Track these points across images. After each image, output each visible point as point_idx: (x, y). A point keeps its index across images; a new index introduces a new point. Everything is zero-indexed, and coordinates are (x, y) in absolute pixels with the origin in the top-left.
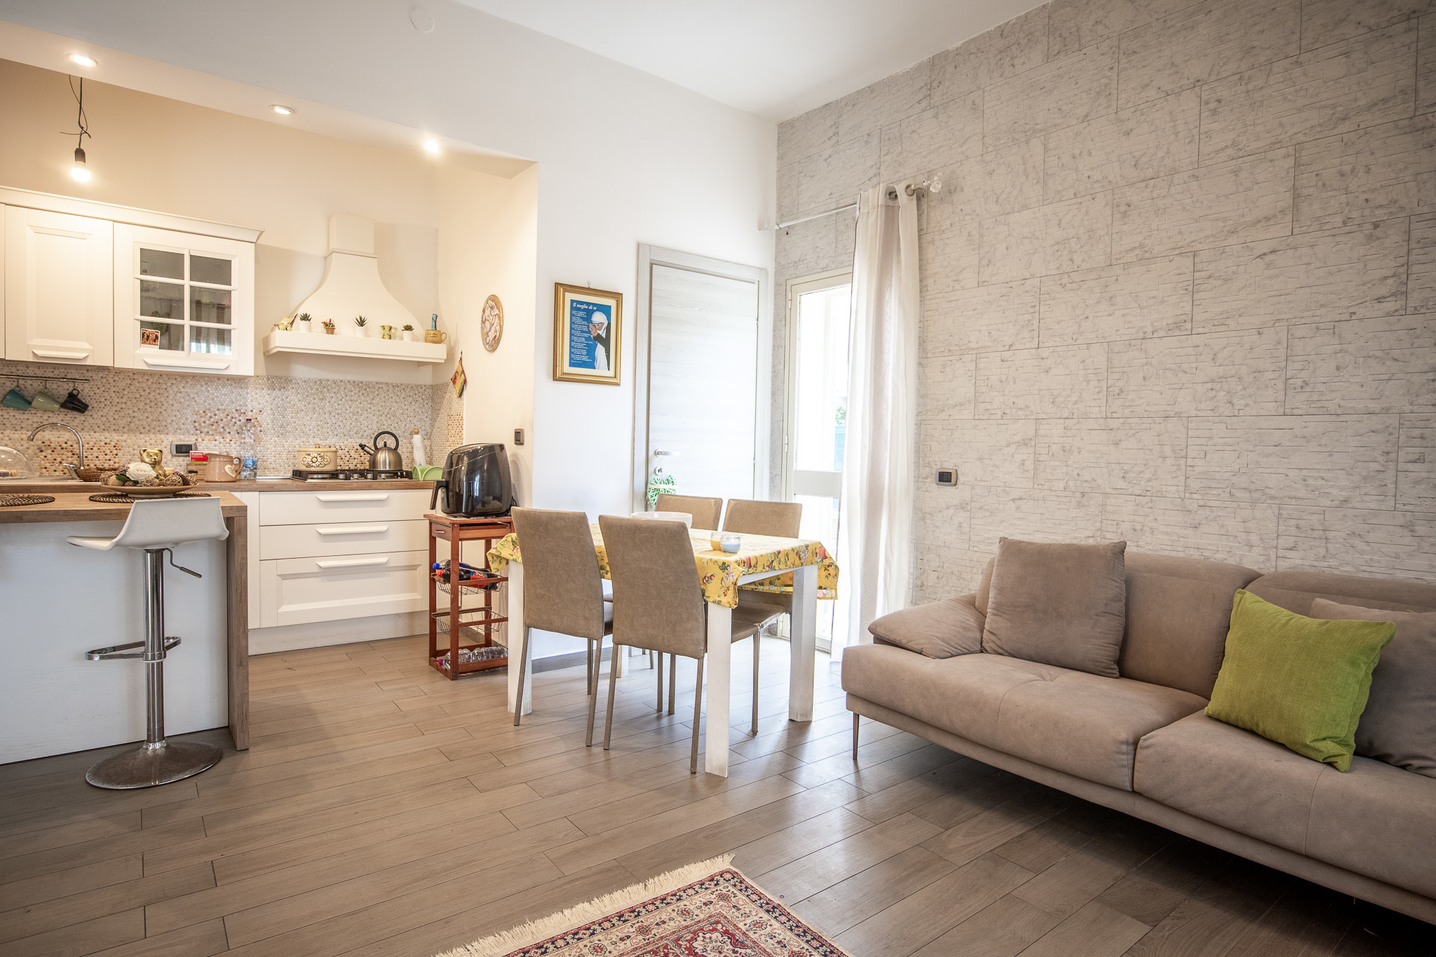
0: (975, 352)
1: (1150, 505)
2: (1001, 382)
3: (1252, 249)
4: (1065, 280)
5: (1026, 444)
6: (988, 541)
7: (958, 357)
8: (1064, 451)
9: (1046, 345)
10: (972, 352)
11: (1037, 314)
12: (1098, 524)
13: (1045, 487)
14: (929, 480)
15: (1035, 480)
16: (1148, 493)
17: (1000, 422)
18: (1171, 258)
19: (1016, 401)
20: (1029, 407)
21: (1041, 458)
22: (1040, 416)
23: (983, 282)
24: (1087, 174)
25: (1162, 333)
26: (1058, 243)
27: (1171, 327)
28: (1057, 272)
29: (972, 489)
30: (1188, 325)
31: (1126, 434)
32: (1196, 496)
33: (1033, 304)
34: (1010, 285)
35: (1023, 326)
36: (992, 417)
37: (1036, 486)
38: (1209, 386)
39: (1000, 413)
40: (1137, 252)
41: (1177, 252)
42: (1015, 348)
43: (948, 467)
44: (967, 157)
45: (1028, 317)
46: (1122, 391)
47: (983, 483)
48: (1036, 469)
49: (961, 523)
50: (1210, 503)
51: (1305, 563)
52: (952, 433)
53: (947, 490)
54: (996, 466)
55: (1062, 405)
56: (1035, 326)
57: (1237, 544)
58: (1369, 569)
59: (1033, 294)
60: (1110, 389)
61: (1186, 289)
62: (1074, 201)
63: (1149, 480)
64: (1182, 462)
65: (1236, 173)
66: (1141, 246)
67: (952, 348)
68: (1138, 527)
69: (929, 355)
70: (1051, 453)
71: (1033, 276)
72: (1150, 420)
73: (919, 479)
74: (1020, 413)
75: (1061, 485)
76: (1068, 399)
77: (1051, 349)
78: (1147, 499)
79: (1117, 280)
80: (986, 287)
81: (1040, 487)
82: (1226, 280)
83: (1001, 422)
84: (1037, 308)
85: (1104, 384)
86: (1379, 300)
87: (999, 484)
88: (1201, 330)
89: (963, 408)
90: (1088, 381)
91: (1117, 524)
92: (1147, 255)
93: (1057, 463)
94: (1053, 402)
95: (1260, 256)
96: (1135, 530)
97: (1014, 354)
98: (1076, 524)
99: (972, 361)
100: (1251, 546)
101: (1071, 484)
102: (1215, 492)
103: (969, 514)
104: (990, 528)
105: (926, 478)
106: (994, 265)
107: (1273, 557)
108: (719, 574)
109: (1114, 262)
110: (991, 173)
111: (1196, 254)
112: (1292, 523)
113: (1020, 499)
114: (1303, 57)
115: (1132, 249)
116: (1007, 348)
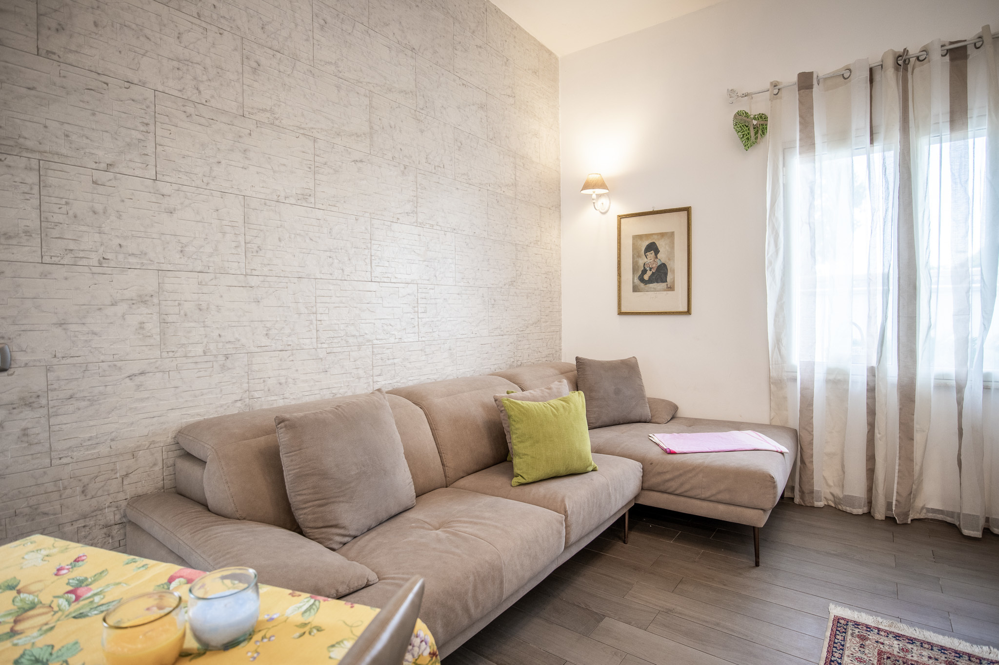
0: (37, 156)
1: (291, 358)
2: (95, 213)
3: (350, 153)
4: (190, 109)
5: (145, 302)
6: (90, 443)
8: (200, 310)
9: (167, 179)
10: (29, 155)
11: (151, 136)
12: (245, 386)
13: (177, 355)
15: (162, 347)
16: (289, 348)
17: (95, 270)
18: (297, 135)
19: (123, 243)
20: (146, 254)
21: (170, 319)
22: (164, 267)
23: (48, 52)
25: (293, 201)
27: (300, 197)
28: (179, 94)
29: (48, 370)
30: (312, 200)
31: (267, 292)
32: (325, 346)
33: (146, 121)
34: (104, 78)
35: (129, 145)
36: (84, 262)
37: (165, 355)
38: (329, 254)
39: (95, 257)
40: (268, 115)
41: (302, 131)
42: (117, 170)
45: (136, 135)
46: (260, 248)
47: (69, 361)
48: (163, 333)
49: (25, 429)
50: (335, 350)
51: (386, 382)
54: (95, 334)
55: (194, 256)
56: (150, 150)
57: (352, 379)
58: (412, 378)
59: (144, 107)
60: (249, 245)
61: (310, 168)
62: (197, 22)
63: (289, 335)
64: (313, 317)
65: (339, 88)
68: (283, 380)
70: (182, 312)
71: (143, 84)
72: (286, 280)
74: (132, 260)
75: (199, 350)
76: (201, 250)
77: (175, 187)
78: (289, 353)
79: (250, 134)
80: (55, 63)
81: (171, 354)
82: (336, 171)
83: (99, 270)
84: (151, 128)
85: (241, 239)
86: (407, 214)
87: (102, 358)
88: (321, 206)
89: (14, 242)
90: (224, 233)
91: (264, 381)
92: (277, 122)
93: (193, 325)
94: (181, 251)
95: (355, 161)
96: (280, 384)
97: (115, 179)
98: (221, 391)
99: (28, 169)
100: (359, 378)
101: (212, 346)
102: (336, 341)
103: (44, 411)
104: (91, 423)
106: (71, 36)
107: (371, 383)
109: (246, 114)
111: (315, 140)
112: (379, 356)
113: (142, 373)
114: (371, 32)
115: (264, 110)
116: (103, 166)
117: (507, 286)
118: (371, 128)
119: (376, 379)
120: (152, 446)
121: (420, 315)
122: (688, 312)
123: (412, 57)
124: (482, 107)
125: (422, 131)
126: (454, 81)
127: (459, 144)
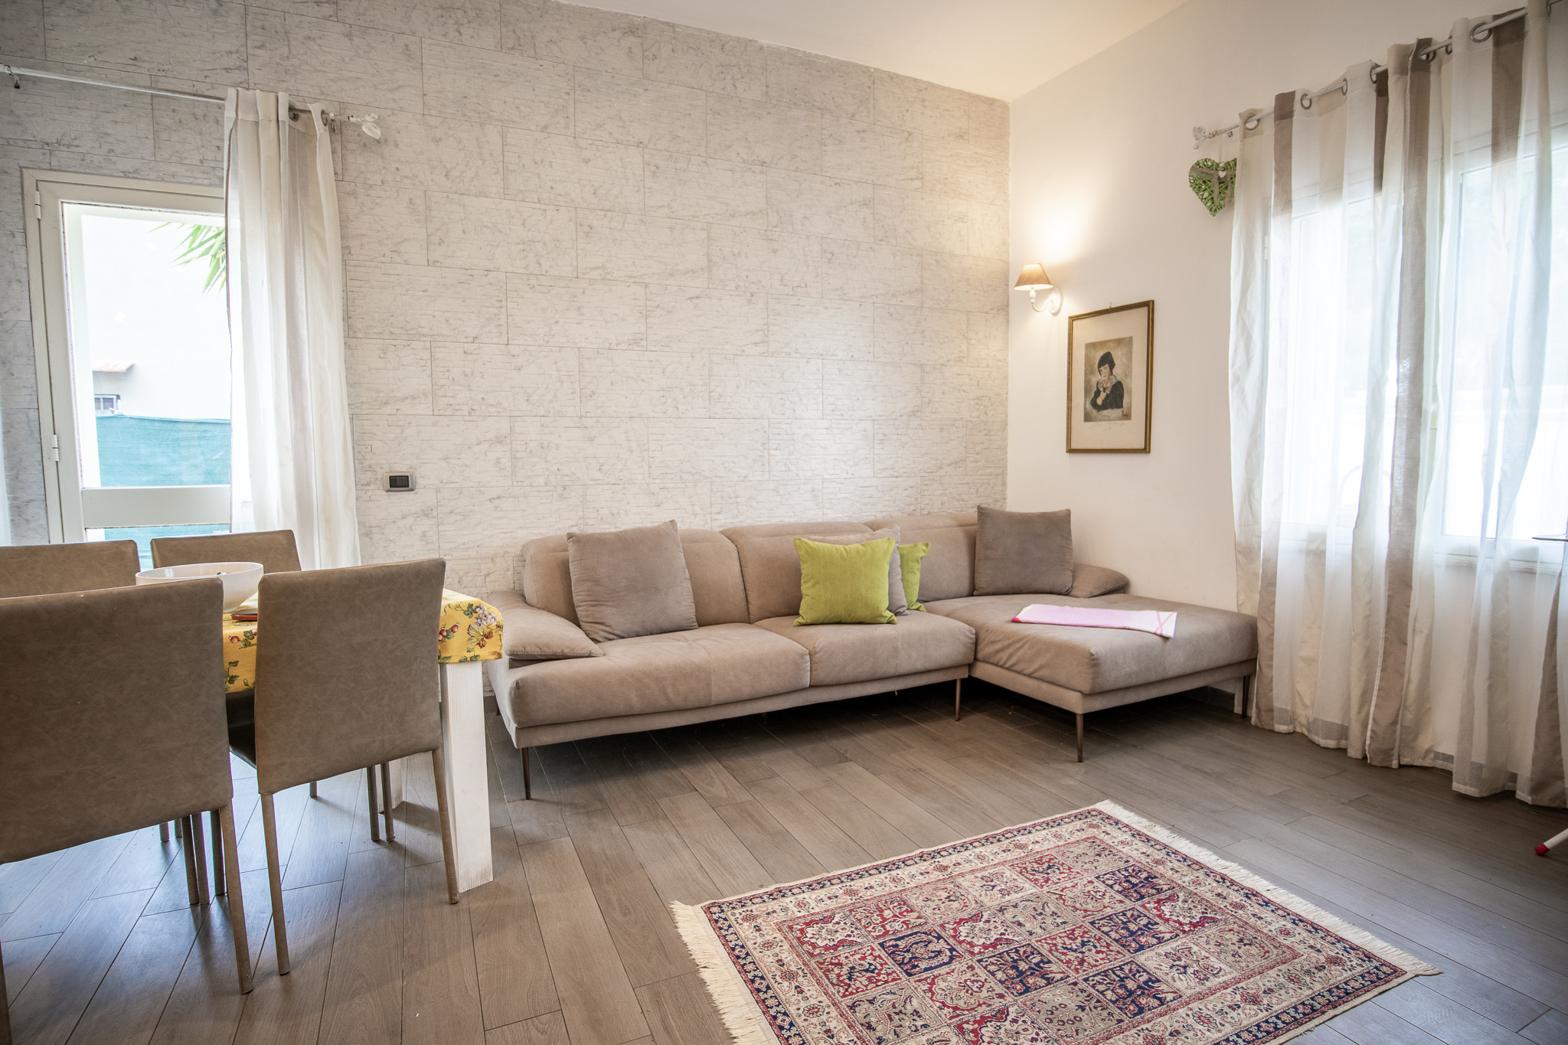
0: (429, 339)
1: (623, 491)
2: (466, 375)
3: (685, 291)
4: (533, 281)
5: (500, 442)
6: (463, 547)
7: (405, 343)
8: (542, 447)
9: (516, 342)
10: (425, 339)
11: (504, 310)
12: (580, 513)
13: (525, 484)
14: (372, 487)
15: (514, 477)
16: (621, 482)
17: (466, 418)
18: (628, 284)
19: (485, 397)
20: (501, 404)
21: (519, 455)
22: (514, 413)
23: (434, 262)
24: (550, 184)
25: (624, 346)
26: (524, 243)
27: (631, 342)
28: (524, 271)
29: (437, 492)
30: (644, 343)
31: (600, 432)
32: (657, 481)
33: (500, 299)
34: (470, 272)
35: (488, 320)
36: (459, 413)
37: (515, 483)
38: (661, 393)
39: (466, 409)
40: (600, 271)
41: (633, 280)
42: (480, 341)
43: (400, 470)
44: (402, 109)
45: (493, 311)
46: (593, 393)
47: (451, 485)
48: (514, 467)
49: (424, 532)
50: (667, 486)
51: (727, 521)
52: (403, 431)
53: (401, 497)
54: (466, 466)
55: (538, 404)
56: (503, 321)
57: (687, 515)
58: (759, 519)
59: (499, 288)
60: (583, 391)
61: (641, 313)
62: (538, 206)
63: (621, 471)
64: (645, 454)
65: (672, 229)
66: (604, 268)
67: (394, 331)
68: (615, 511)
69: (359, 335)
70: (528, 450)
71: (497, 269)
72: (618, 420)
73: (361, 486)
74: (492, 409)
75: (542, 481)
76: (543, 398)
77: (522, 348)
78: (621, 486)
79: (584, 293)
80: (439, 268)
81: (520, 484)
82: (669, 312)
83: (469, 418)
84: (504, 303)
85: (577, 386)
86: (756, 344)
87: (472, 484)
88: (653, 348)
89: (416, 401)
90: (562, 382)
91: (597, 511)
92: (608, 277)
93: (537, 460)
94: (527, 400)
95: (691, 298)
96: (612, 514)
97: (479, 347)
98: (560, 516)
99: (424, 348)
100: (695, 515)
101: (552, 478)
102: (670, 477)
103: (435, 520)
104: (465, 532)
105: (368, 484)
106: (448, 246)
107: (709, 521)
109: (580, 275)
110: (437, 141)
111: (646, 286)
112: (719, 494)
113: (498, 498)
114: (710, 161)
115: (597, 268)
116: (471, 339)
117: (905, 417)
118: (710, 261)
119: (714, 516)
120: (506, 555)
121: (772, 452)
122: (1146, 450)
123: (762, 173)
124: (865, 204)
125: (775, 251)
126: (822, 183)
127: (829, 256)
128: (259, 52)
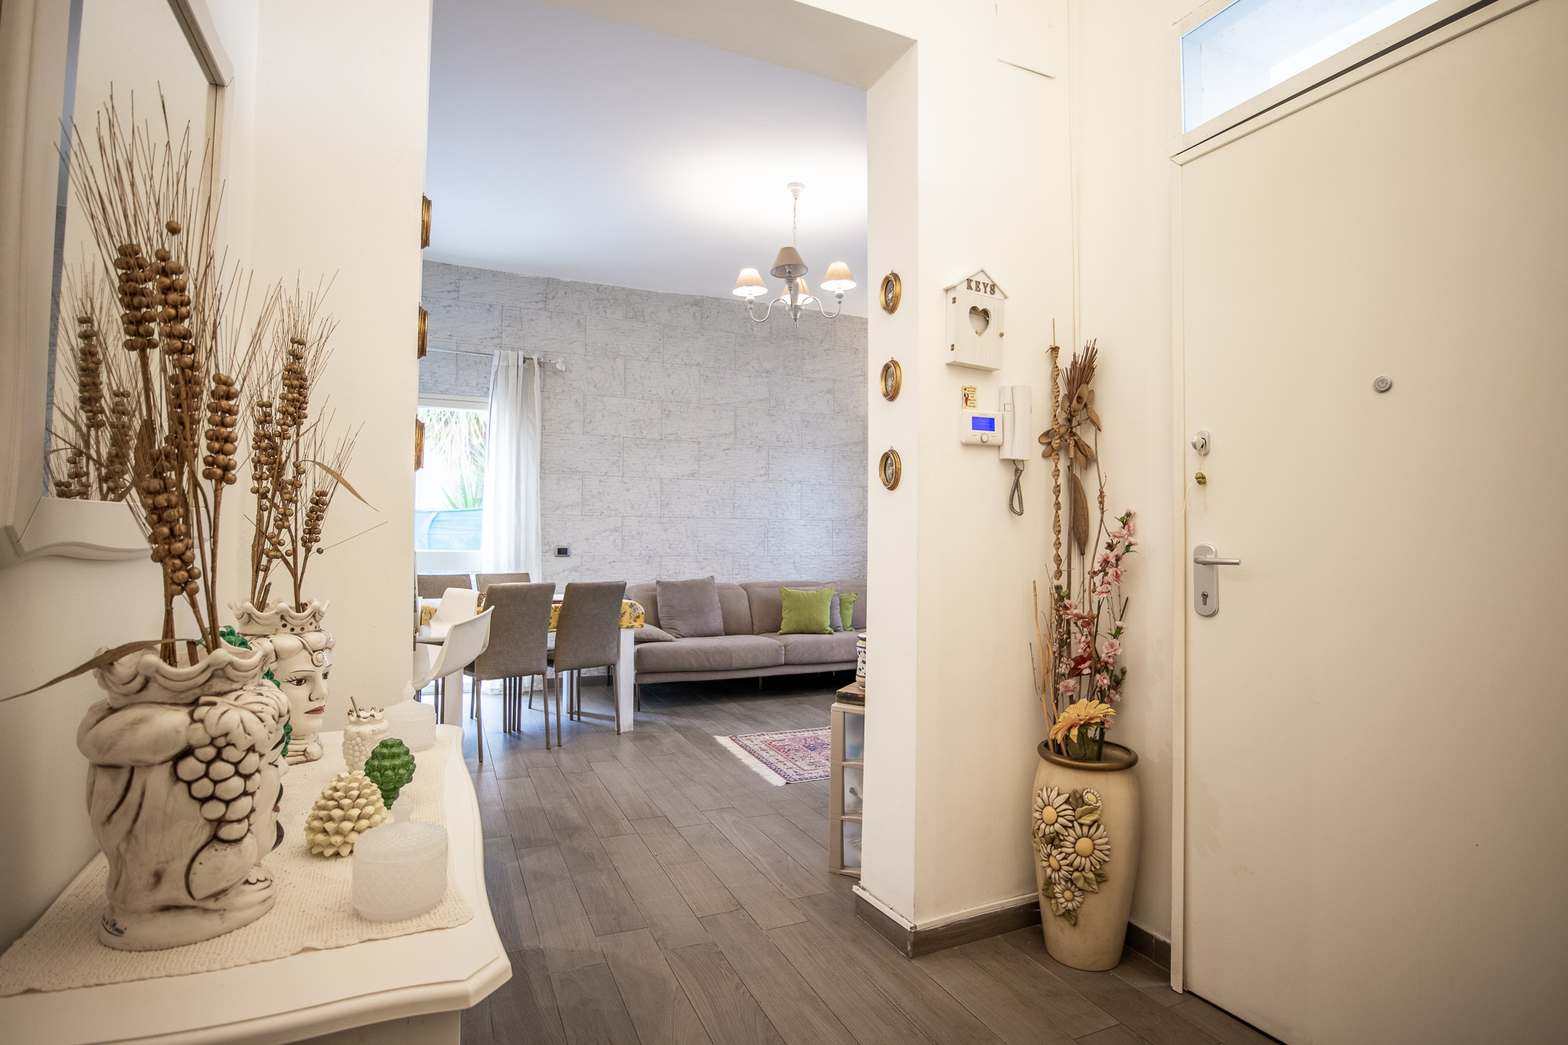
0: (582, 474)
2: (600, 493)
3: (721, 446)
4: (638, 442)
5: (616, 530)
7: (570, 476)
8: (639, 534)
9: (627, 475)
10: (580, 474)
11: (621, 458)
13: (628, 554)
14: (548, 554)
16: (682, 555)
18: (689, 442)
19: (609, 505)
20: (618, 509)
21: (626, 538)
22: (624, 515)
23: (587, 432)
24: (649, 389)
25: (686, 477)
26: (634, 421)
27: (690, 475)
28: (633, 436)
29: (580, 557)
30: (697, 475)
31: (671, 526)
32: (702, 554)
33: (620, 451)
34: (605, 437)
35: (613, 463)
36: (595, 514)
37: (623, 554)
38: (706, 504)
39: (599, 512)
40: (674, 436)
41: (692, 440)
42: (608, 475)
43: (563, 545)
44: (574, 353)
45: (616, 458)
46: (668, 503)
48: (623, 544)
50: (708, 557)
52: (566, 524)
53: (563, 559)
54: (598, 544)
55: (637, 509)
56: (621, 464)
59: (619, 446)
60: (662, 502)
61: (696, 458)
62: (642, 401)
63: (682, 548)
64: (696, 539)
65: (714, 411)
66: (676, 434)
67: (565, 470)
68: (677, 572)
69: (547, 472)
70: (631, 535)
71: (619, 436)
72: (681, 519)
73: (544, 553)
74: (612, 512)
75: (638, 553)
76: (640, 506)
77: (630, 478)
78: (681, 558)
79: (665, 448)
80: (589, 436)
81: (625, 554)
82: (712, 458)
83: (600, 517)
84: (622, 454)
85: (659, 499)
86: (761, 476)
88: (702, 478)
89: (573, 507)
90: (651, 498)
92: (678, 439)
93: (635, 541)
94: (632, 507)
95: (724, 450)
97: (608, 478)
98: (646, 573)
99: (579, 479)
100: (723, 575)
101: (643, 552)
102: (709, 552)
103: (579, 574)
105: (546, 552)
106: (594, 423)
108: (629, 610)
109: (663, 438)
110: (591, 368)
111: (699, 443)
112: (737, 563)
113: (614, 562)
114: (737, 372)
115: (672, 434)
116: (603, 474)
117: (853, 519)
118: (735, 428)
119: (734, 576)
121: (769, 539)
123: (767, 377)
124: (829, 392)
125: (774, 422)
126: (802, 381)
127: (806, 423)
128: (508, 328)
